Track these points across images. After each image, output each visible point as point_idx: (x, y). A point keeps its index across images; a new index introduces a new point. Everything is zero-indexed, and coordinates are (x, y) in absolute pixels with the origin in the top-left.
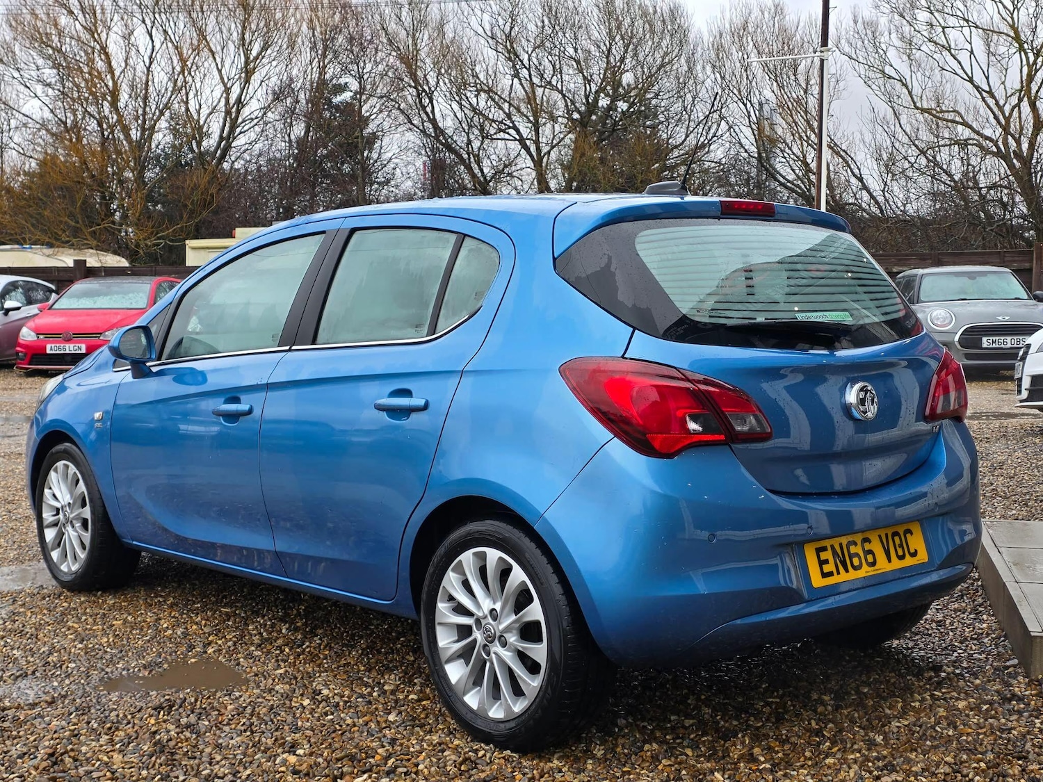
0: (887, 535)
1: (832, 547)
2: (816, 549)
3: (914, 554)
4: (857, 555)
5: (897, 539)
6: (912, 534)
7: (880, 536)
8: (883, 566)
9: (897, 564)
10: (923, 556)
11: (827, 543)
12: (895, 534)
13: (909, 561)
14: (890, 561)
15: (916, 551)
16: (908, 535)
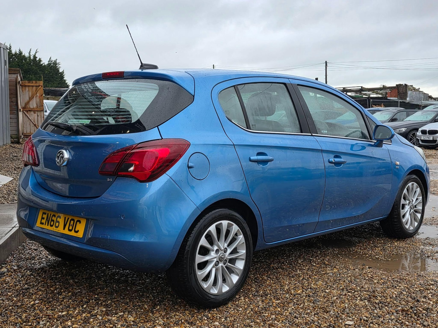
0: (68, 219)
1: (48, 214)
2: (43, 212)
3: (77, 232)
4: (53, 221)
5: (72, 222)
6: (80, 223)
7: (65, 218)
8: (60, 230)
9: (66, 232)
10: (80, 235)
11: (47, 212)
12: (73, 220)
13: (72, 233)
14: (64, 229)
15: (78, 231)
16: (78, 223)
